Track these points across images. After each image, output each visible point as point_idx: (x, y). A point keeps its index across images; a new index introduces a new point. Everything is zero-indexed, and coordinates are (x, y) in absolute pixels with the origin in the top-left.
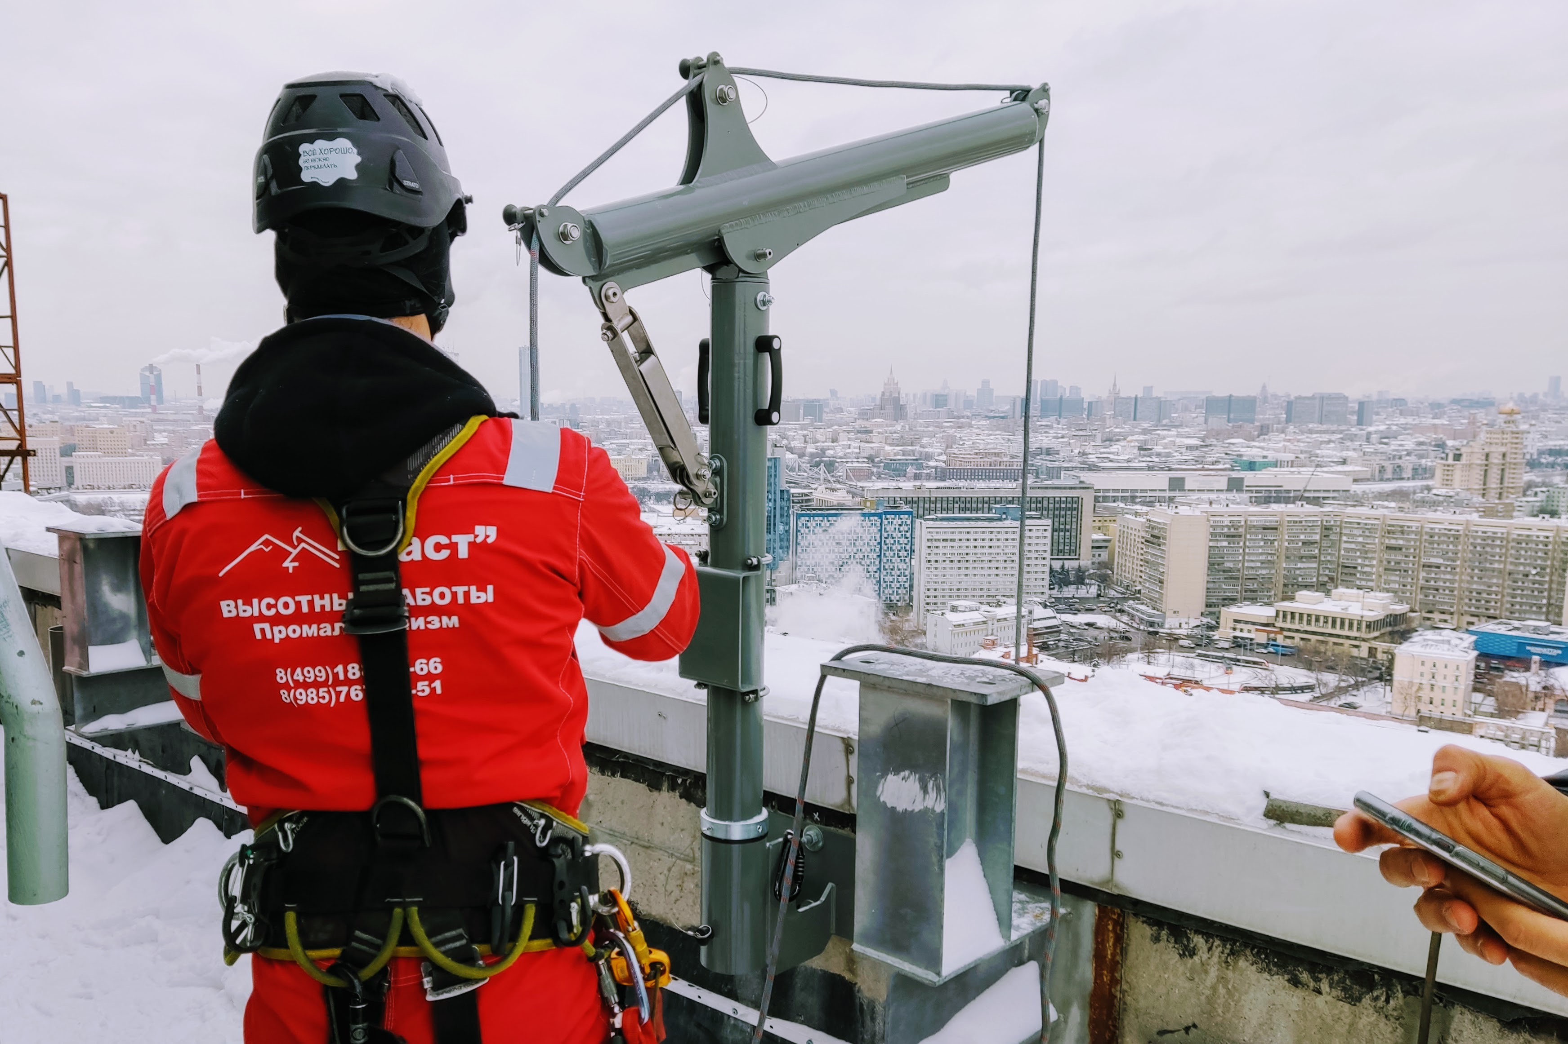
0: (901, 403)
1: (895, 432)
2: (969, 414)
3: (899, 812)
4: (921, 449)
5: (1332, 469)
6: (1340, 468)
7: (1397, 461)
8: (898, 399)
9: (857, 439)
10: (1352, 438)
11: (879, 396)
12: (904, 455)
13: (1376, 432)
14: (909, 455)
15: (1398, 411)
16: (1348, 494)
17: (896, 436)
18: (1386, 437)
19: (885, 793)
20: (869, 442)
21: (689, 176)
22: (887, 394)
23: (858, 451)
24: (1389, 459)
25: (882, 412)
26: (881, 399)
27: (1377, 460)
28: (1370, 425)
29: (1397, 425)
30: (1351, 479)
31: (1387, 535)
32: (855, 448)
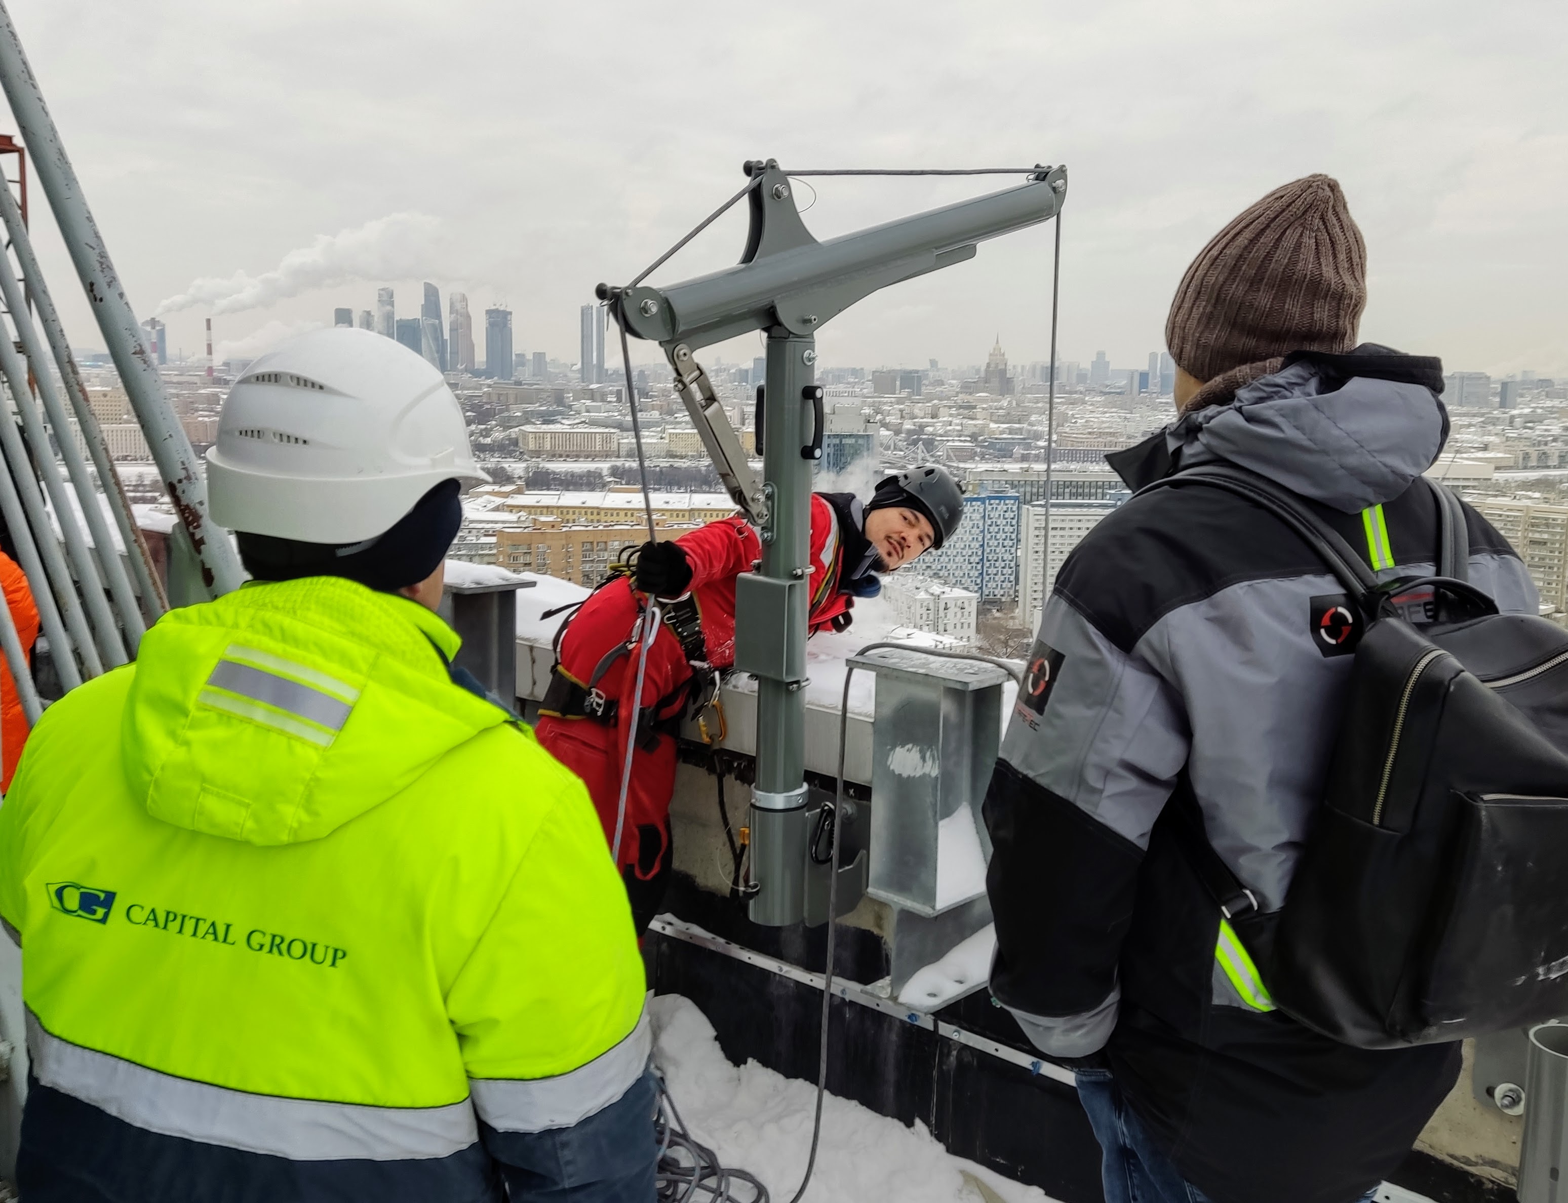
0: (1008, 376)
1: (1001, 408)
2: (1082, 389)
3: (904, 778)
4: (1029, 428)
5: (1472, 456)
6: (1480, 455)
7: (1543, 447)
8: (1003, 372)
9: (959, 415)
10: (1494, 422)
11: (983, 368)
12: (1010, 434)
13: (1520, 416)
14: (1016, 434)
15: (1543, 393)
16: (1489, 482)
17: (1001, 412)
18: (1531, 420)
19: (894, 763)
20: (973, 419)
21: (750, 255)
22: (993, 366)
23: (959, 428)
24: (1534, 445)
25: (987, 385)
26: (987, 371)
27: (1522, 446)
28: (1514, 408)
29: (1542, 408)
30: (1493, 466)
31: (1530, 528)
32: (957, 425)
